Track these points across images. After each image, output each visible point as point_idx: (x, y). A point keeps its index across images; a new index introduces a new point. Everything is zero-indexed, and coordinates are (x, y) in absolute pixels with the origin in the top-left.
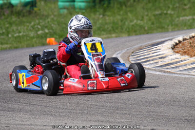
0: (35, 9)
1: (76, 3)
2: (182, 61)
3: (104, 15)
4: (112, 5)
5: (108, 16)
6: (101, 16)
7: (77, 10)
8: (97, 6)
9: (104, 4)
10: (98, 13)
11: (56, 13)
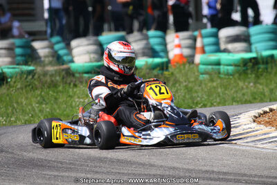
0: (166, 73)
1: (222, 67)
2: (254, 131)
3: (255, 83)
4: (269, 70)
5: (260, 84)
6: (252, 84)
7: (222, 76)
8: (249, 72)
9: (258, 69)
10: (248, 80)
11: (192, 79)
